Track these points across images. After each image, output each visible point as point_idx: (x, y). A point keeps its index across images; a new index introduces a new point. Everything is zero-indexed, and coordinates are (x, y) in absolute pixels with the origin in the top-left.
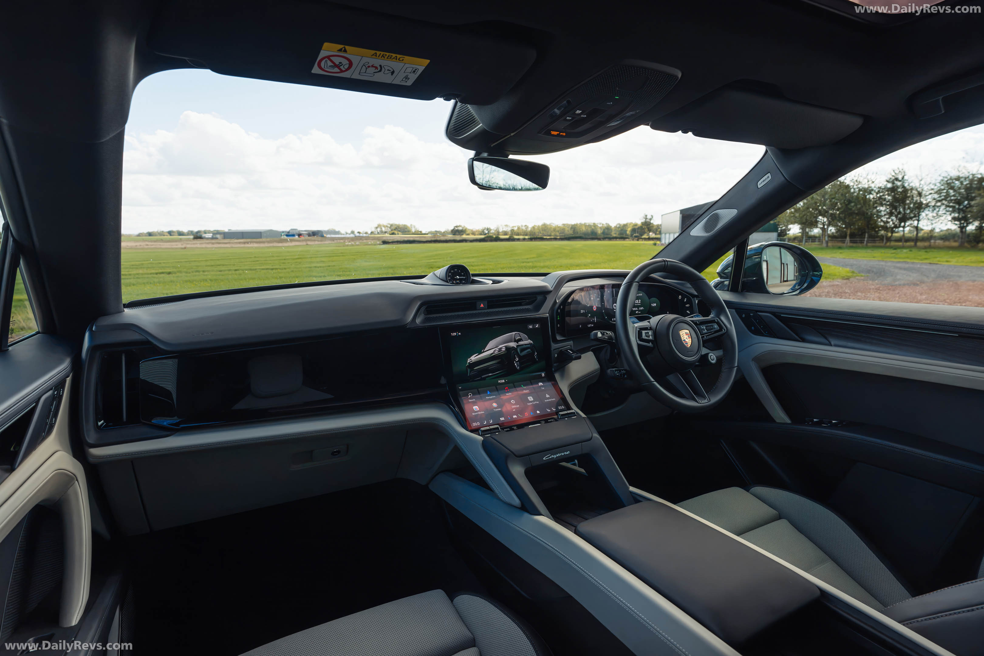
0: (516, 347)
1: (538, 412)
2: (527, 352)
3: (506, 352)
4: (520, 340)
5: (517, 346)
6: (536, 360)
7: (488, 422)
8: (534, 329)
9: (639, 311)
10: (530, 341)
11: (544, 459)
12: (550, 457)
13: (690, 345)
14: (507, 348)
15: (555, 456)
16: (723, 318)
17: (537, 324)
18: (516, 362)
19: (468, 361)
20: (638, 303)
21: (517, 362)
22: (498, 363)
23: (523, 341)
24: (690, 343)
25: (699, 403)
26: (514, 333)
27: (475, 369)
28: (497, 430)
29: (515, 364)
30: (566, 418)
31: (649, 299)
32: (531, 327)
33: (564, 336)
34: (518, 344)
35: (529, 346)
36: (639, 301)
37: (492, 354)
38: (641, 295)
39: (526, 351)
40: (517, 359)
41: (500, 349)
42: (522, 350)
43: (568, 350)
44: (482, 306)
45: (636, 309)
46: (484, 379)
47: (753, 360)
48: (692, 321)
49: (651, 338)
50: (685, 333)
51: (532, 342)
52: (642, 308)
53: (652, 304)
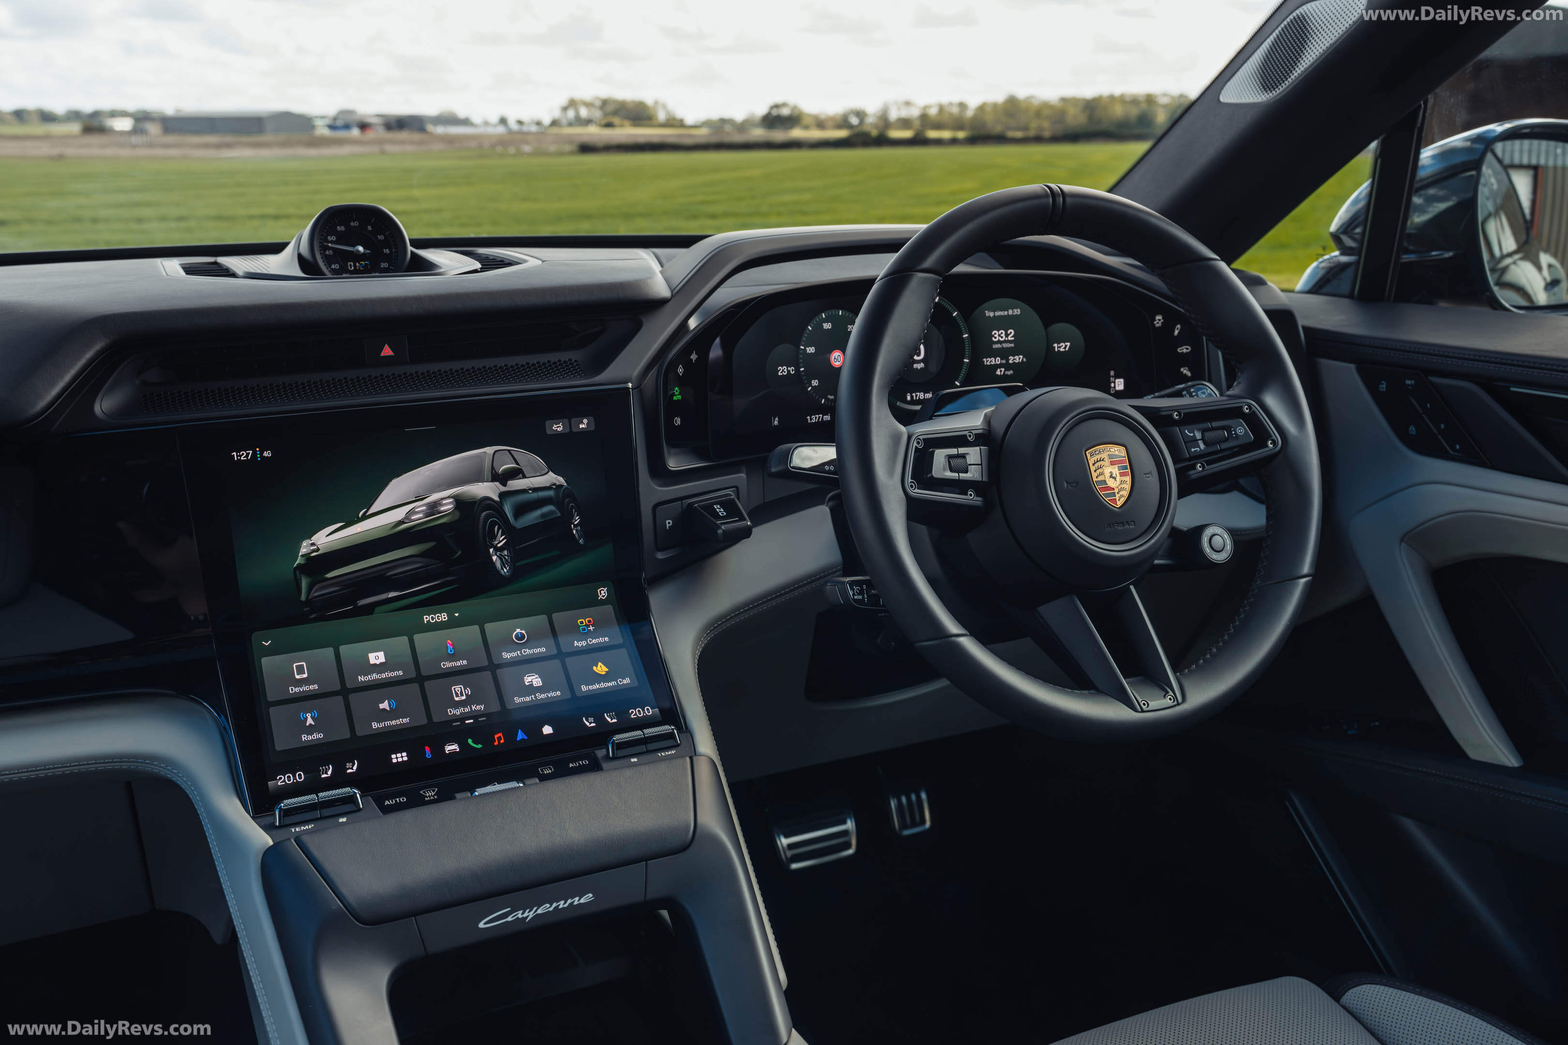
0: (496, 498)
1: (547, 730)
2: (543, 516)
3: (457, 515)
4: (516, 473)
5: (502, 495)
6: (577, 542)
7: (340, 770)
8: (571, 436)
9: (1007, 366)
10: (552, 478)
11: (481, 925)
12: (509, 919)
13: (1123, 500)
14: (461, 503)
15: (529, 914)
17: (585, 416)
18: (497, 549)
19: (303, 551)
20: (1005, 341)
21: (501, 549)
22: (422, 555)
23: (524, 477)
24: (1126, 493)
25: (1135, 710)
26: (490, 450)
27: (329, 575)
28: (349, 807)
29: (494, 558)
30: (633, 756)
31: (1047, 324)
32: (559, 428)
33: (700, 454)
34: (503, 489)
35: (551, 493)
36: (1007, 335)
37: (401, 522)
38: (1017, 312)
39: (538, 513)
40: (501, 540)
41: (433, 507)
42: (521, 510)
43: (716, 503)
44: (387, 351)
45: (998, 361)
46: (369, 610)
47: (1402, 540)
48: (1149, 413)
49: (973, 474)
50: (1110, 456)
51: (561, 480)
52: (1019, 359)
53: (1056, 345)
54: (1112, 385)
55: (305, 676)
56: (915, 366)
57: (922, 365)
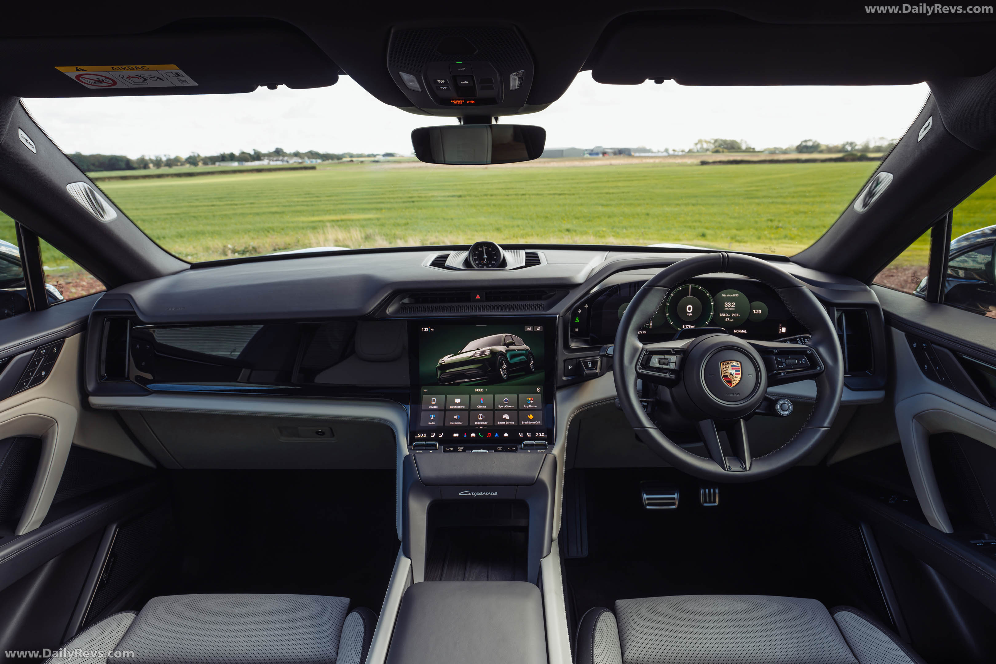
0: (504, 352)
1: (506, 435)
2: (520, 359)
3: (491, 356)
4: (512, 344)
5: (507, 351)
6: (531, 370)
7: (437, 436)
8: (533, 333)
9: (731, 318)
10: (525, 347)
11: (460, 494)
12: (469, 494)
13: (735, 384)
14: (493, 352)
15: (476, 494)
16: (822, 350)
17: (539, 326)
18: (503, 369)
19: (440, 362)
20: (730, 307)
21: (504, 369)
22: (477, 368)
23: (515, 345)
24: (737, 382)
25: (725, 470)
26: (504, 335)
27: (447, 371)
28: (434, 448)
29: (502, 372)
30: (529, 449)
31: (750, 302)
32: (529, 329)
33: (586, 342)
34: (507, 349)
35: (524, 352)
36: (732, 305)
37: (472, 356)
38: (737, 295)
39: (519, 358)
40: (505, 367)
41: (483, 353)
42: (513, 357)
43: (589, 362)
44: (478, 297)
45: (727, 315)
46: (458, 384)
47: (914, 418)
48: (758, 348)
50: (732, 366)
51: (528, 348)
52: (736, 315)
53: (754, 311)
54: (780, 330)
55: (435, 403)
56: (688, 314)
57: (691, 314)
